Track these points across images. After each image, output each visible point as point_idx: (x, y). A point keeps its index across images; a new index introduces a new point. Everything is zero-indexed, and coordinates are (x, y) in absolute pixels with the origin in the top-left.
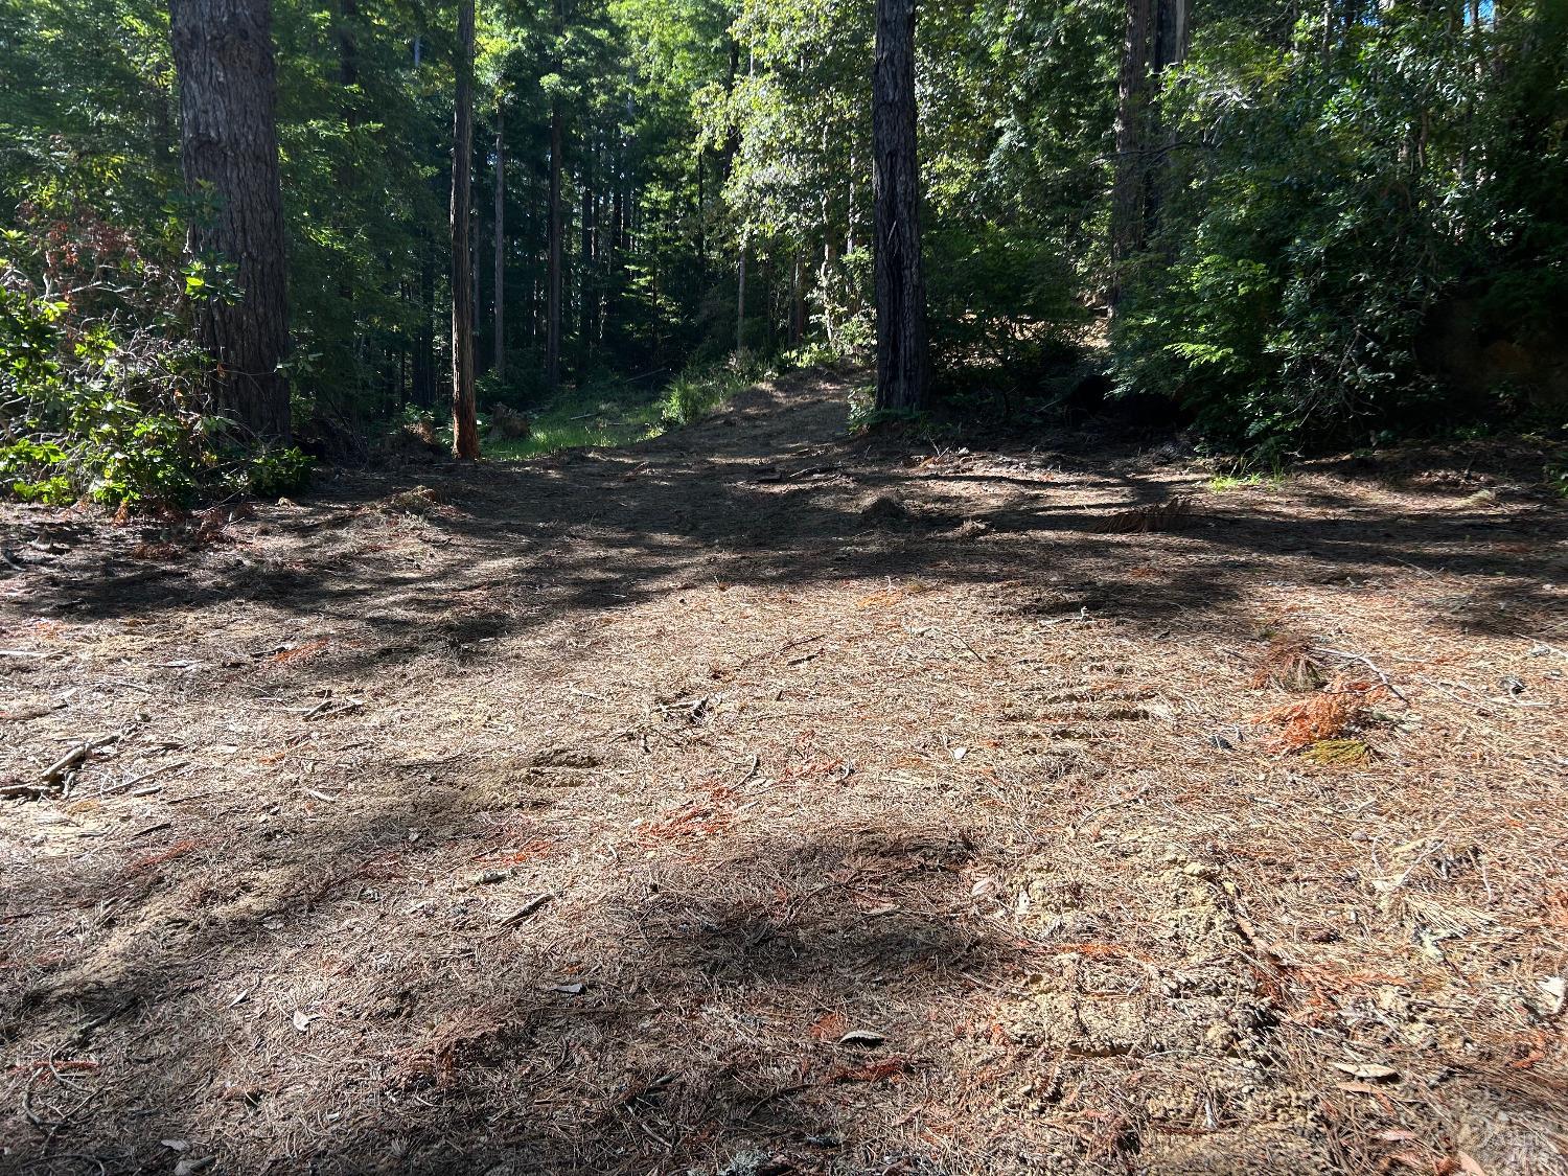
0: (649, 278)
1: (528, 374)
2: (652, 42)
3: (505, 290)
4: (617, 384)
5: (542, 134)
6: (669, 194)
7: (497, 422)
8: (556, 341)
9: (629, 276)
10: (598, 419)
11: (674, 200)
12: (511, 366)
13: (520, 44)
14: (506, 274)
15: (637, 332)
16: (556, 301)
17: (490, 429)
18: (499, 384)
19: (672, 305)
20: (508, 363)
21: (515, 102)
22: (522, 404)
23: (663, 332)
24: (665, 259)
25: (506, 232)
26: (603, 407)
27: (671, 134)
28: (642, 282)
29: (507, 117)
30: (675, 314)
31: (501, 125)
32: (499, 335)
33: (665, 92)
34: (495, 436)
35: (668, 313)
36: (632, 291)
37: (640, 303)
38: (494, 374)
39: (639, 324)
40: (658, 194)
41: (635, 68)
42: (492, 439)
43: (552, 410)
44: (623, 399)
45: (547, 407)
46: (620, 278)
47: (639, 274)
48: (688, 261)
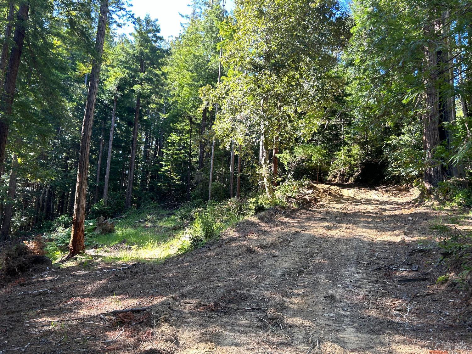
0: (169, 167)
1: (117, 202)
2: (176, 83)
3: (111, 168)
4: (155, 207)
5: (131, 111)
6: (179, 138)
7: (99, 225)
8: (131, 189)
9: (161, 166)
10: (147, 223)
11: (181, 140)
12: (111, 199)
13: (126, 74)
14: (112, 162)
15: (163, 186)
16: (132, 173)
17: (96, 228)
18: (104, 206)
19: (177, 177)
20: (109, 197)
21: (121, 96)
22: (113, 215)
23: (173, 187)
24: (176, 160)
25: (114, 146)
26: (149, 217)
27: (181, 116)
28: (166, 168)
29: (118, 102)
30: (178, 180)
31: (115, 104)
32: (106, 186)
33: (180, 100)
34: (98, 231)
35: (176, 179)
36: (162, 171)
37: (165, 176)
38: (102, 202)
39: (164, 184)
40: (174, 137)
41: (169, 91)
42: (96, 233)
43: (126, 218)
44: (158, 214)
45: (124, 216)
46: (157, 167)
47: (166, 165)
48: (184, 162)
